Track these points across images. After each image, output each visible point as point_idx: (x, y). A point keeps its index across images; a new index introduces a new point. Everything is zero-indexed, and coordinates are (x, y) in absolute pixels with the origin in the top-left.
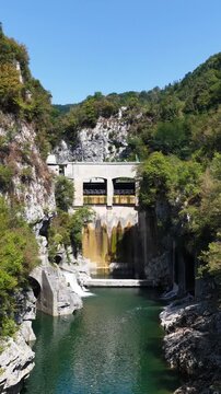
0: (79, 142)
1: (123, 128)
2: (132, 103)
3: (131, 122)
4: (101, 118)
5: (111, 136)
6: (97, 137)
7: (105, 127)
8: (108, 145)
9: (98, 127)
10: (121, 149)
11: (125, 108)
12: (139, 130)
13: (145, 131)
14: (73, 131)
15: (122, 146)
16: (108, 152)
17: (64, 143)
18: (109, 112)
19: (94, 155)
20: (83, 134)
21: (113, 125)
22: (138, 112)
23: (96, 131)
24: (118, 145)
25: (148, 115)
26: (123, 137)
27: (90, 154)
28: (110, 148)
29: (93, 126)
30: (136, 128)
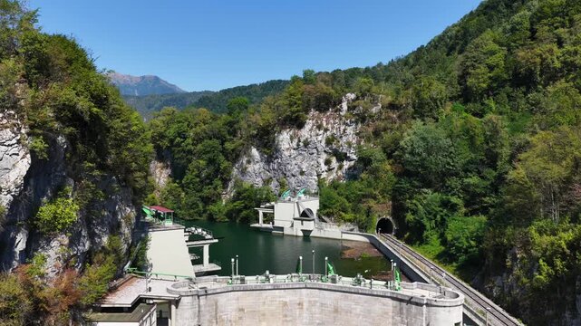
0: (277, 150)
1: (350, 130)
2: (365, 87)
3: (362, 118)
4: (313, 112)
5: (329, 142)
6: (306, 144)
7: (319, 127)
8: (324, 156)
9: (308, 127)
10: (346, 165)
11: (352, 96)
12: (377, 134)
13: (387, 137)
14: (268, 133)
15: (348, 159)
16: (324, 168)
17: (254, 152)
18: (326, 103)
19: (302, 173)
20: (284, 139)
21: (332, 125)
22: (374, 102)
23: (305, 133)
24: (341, 157)
25: (392, 106)
26: (350, 145)
27: (296, 170)
28: (328, 162)
29: (301, 126)
30: (371, 130)
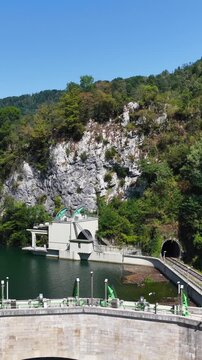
0: (52, 165)
1: (132, 143)
2: (149, 95)
3: (145, 130)
4: (91, 123)
5: (109, 156)
6: (84, 158)
7: (98, 140)
8: (104, 172)
9: (85, 139)
10: (128, 181)
11: (134, 105)
12: (162, 147)
13: (173, 150)
14: (41, 146)
15: (130, 175)
16: (104, 184)
17: (27, 167)
18: (106, 113)
19: (79, 190)
20: (60, 153)
21: (112, 136)
22: (159, 111)
23: (83, 146)
24: (123, 173)
25: (179, 116)
26: (132, 159)
27: (72, 187)
28: (107, 179)
29: (78, 138)
30: (155, 143)
